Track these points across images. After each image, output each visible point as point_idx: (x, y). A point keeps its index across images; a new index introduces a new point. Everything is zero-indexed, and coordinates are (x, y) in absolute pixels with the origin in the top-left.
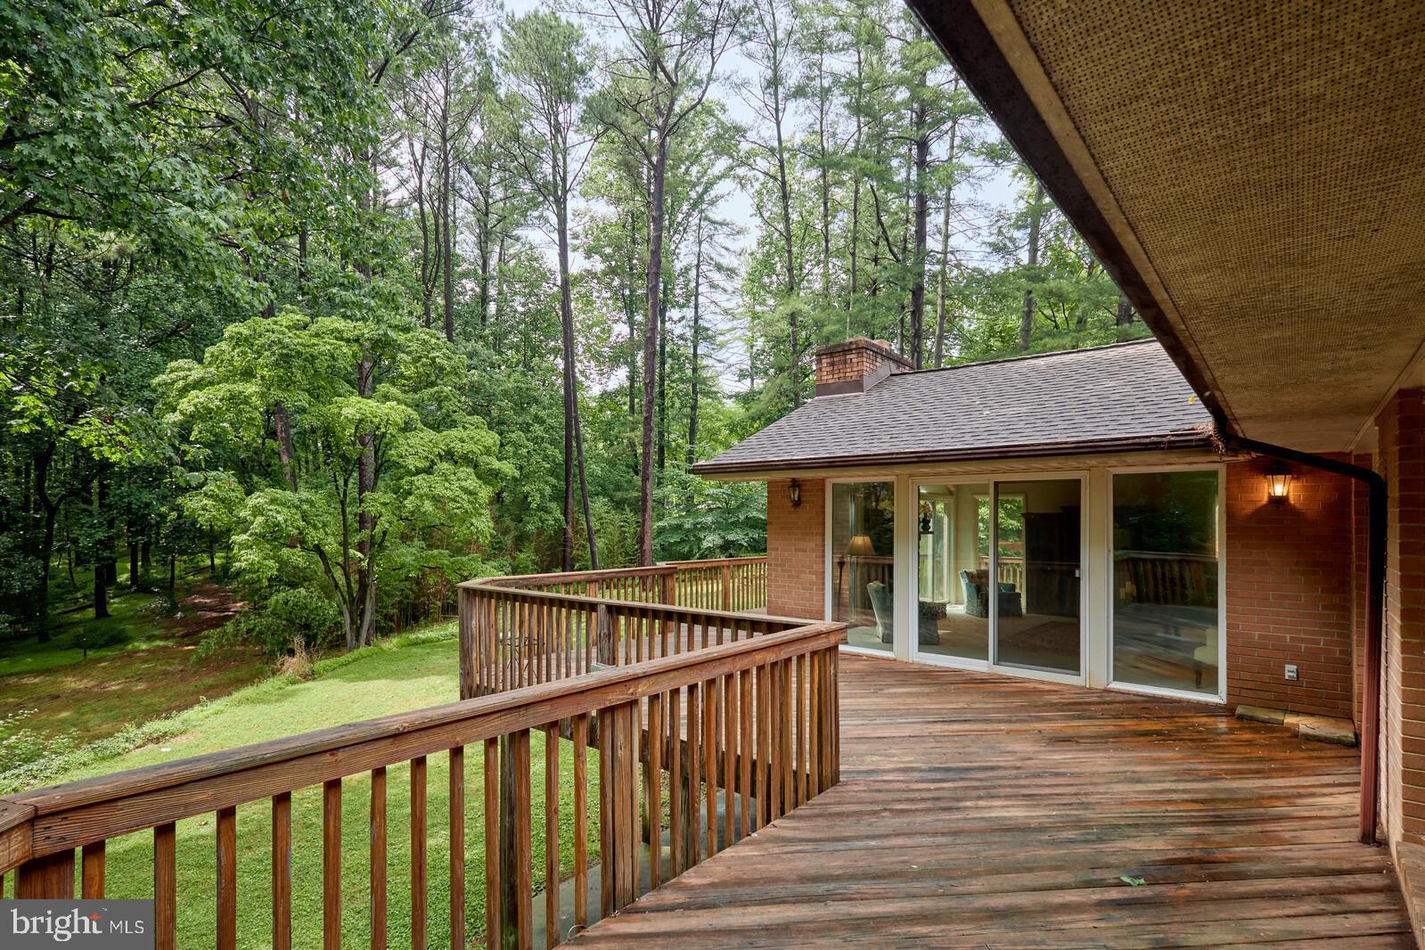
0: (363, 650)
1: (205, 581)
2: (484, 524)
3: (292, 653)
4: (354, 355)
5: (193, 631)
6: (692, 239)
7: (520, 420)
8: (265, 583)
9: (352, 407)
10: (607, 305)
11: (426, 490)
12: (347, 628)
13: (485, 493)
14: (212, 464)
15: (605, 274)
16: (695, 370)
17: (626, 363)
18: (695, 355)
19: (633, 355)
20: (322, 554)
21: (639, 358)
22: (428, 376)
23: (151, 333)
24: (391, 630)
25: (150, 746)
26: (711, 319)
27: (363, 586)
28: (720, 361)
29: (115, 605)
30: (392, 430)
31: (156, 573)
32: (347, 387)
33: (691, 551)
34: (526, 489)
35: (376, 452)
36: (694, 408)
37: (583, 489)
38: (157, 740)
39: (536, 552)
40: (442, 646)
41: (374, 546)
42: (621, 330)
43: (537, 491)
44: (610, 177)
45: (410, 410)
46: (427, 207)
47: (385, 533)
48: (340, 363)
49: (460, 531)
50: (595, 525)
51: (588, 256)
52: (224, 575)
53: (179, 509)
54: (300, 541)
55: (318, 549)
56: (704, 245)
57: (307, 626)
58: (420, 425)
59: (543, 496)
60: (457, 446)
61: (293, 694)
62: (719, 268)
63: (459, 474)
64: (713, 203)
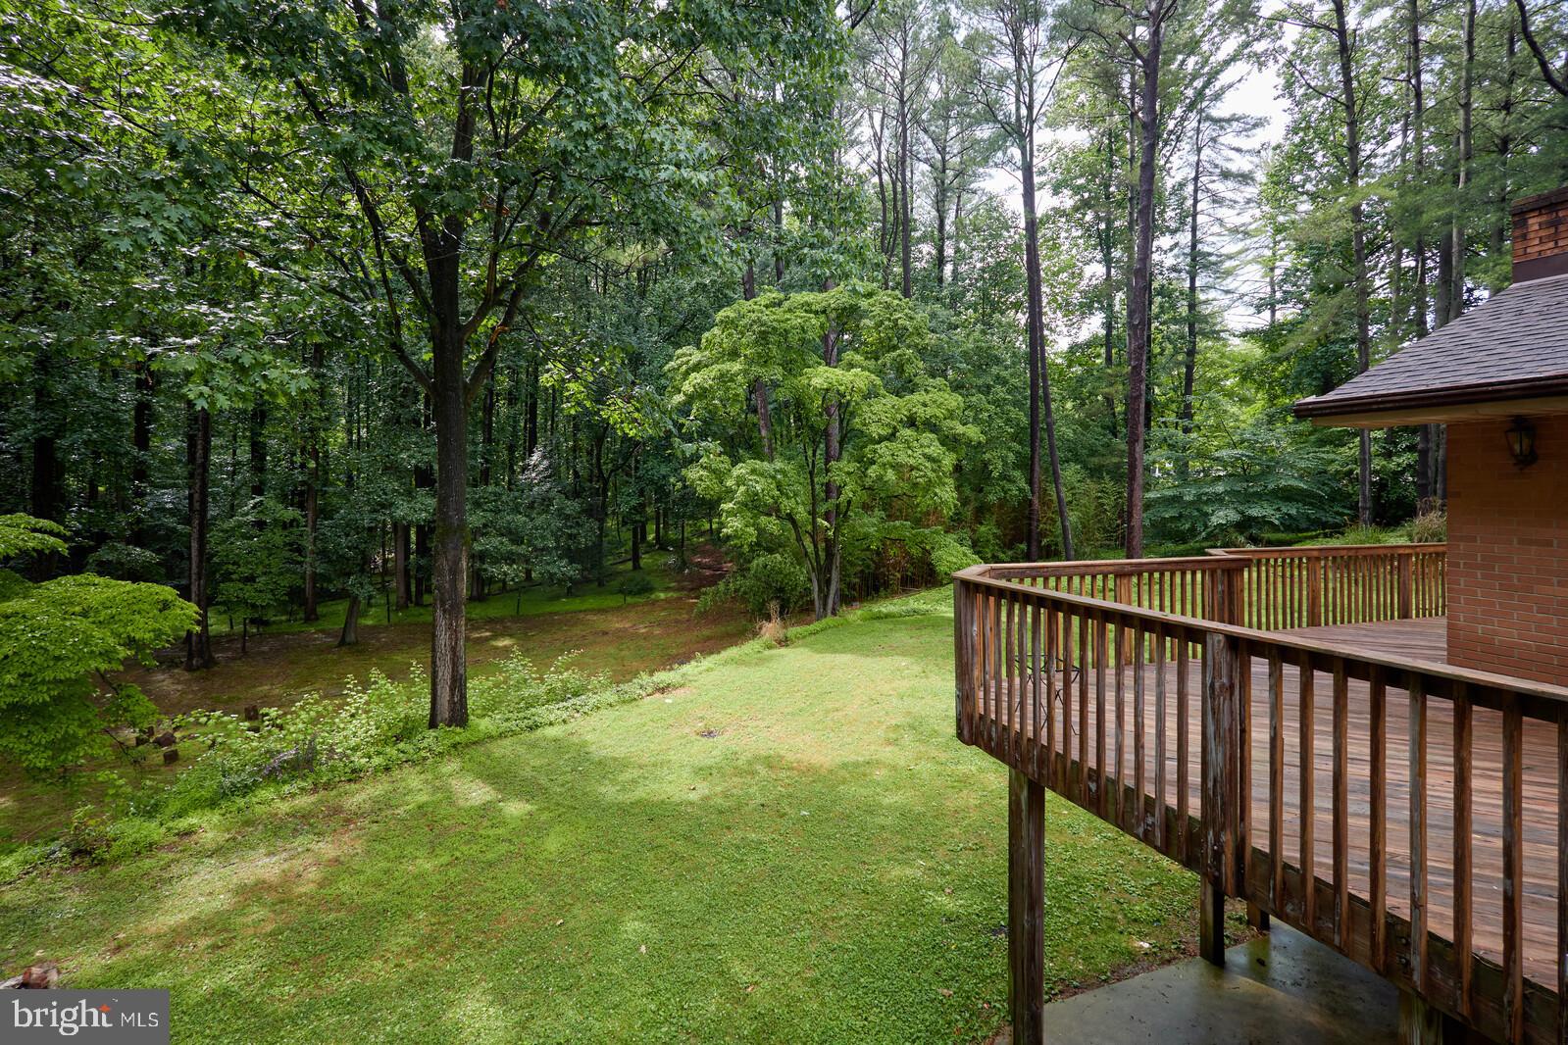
0: (829, 620)
1: (706, 543)
2: (947, 494)
3: (768, 618)
4: (822, 326)
5: (697, 585)
6: (1188, 147)
7: (980, 382)
8: (746, 549)
9: (821, 376)
10: (1077, 245)
11: (889, 458)
12: (815, 595)
13: (948, 461)
14: (703, 435)
15: (1076, 209)
16: (1192, 306)
17: (1102, 309)
18: (1193, 288)
19: (1111, 298)
20: (794, 522)
21: (1117, 301)
22: (890, 339)
23: (666, 329)
24: (854, 599)
25: (658, 695)
26: (1214, 243)
27: (830, 555)
28: (1227, 292)
29: (646, 560)
30: (856, 397)
31: (672, 534)
32: (816, 358)
33: (1193, 529)
34: (987, 456)
35: (841, 421)
36: (1191, 353)
37: (1052, 454)
38: (662, 690)
39: (998, 524)
40: (905, 623)
41: (839, 515)
42: (1096, 271)
43: (998, 460)
44: (1082, 97)
45: (873, 376)
46: (886, 177)
47: (849, 502)
48: (810, 335)
49: (924, 502)
50: (1066, 496)
51: (1056, 191)
52: (716, 538)
53: (683, 479)
54: (774, 510)
55: (790, 518)
56: (1206, 153)
57: (781, 590)
58: (882, 391)
59: (1005, 464)
60: (920, 411)
61: (769, 659)
62: (1226, 175)
63: (922, 441)
64: (1217, 97)
